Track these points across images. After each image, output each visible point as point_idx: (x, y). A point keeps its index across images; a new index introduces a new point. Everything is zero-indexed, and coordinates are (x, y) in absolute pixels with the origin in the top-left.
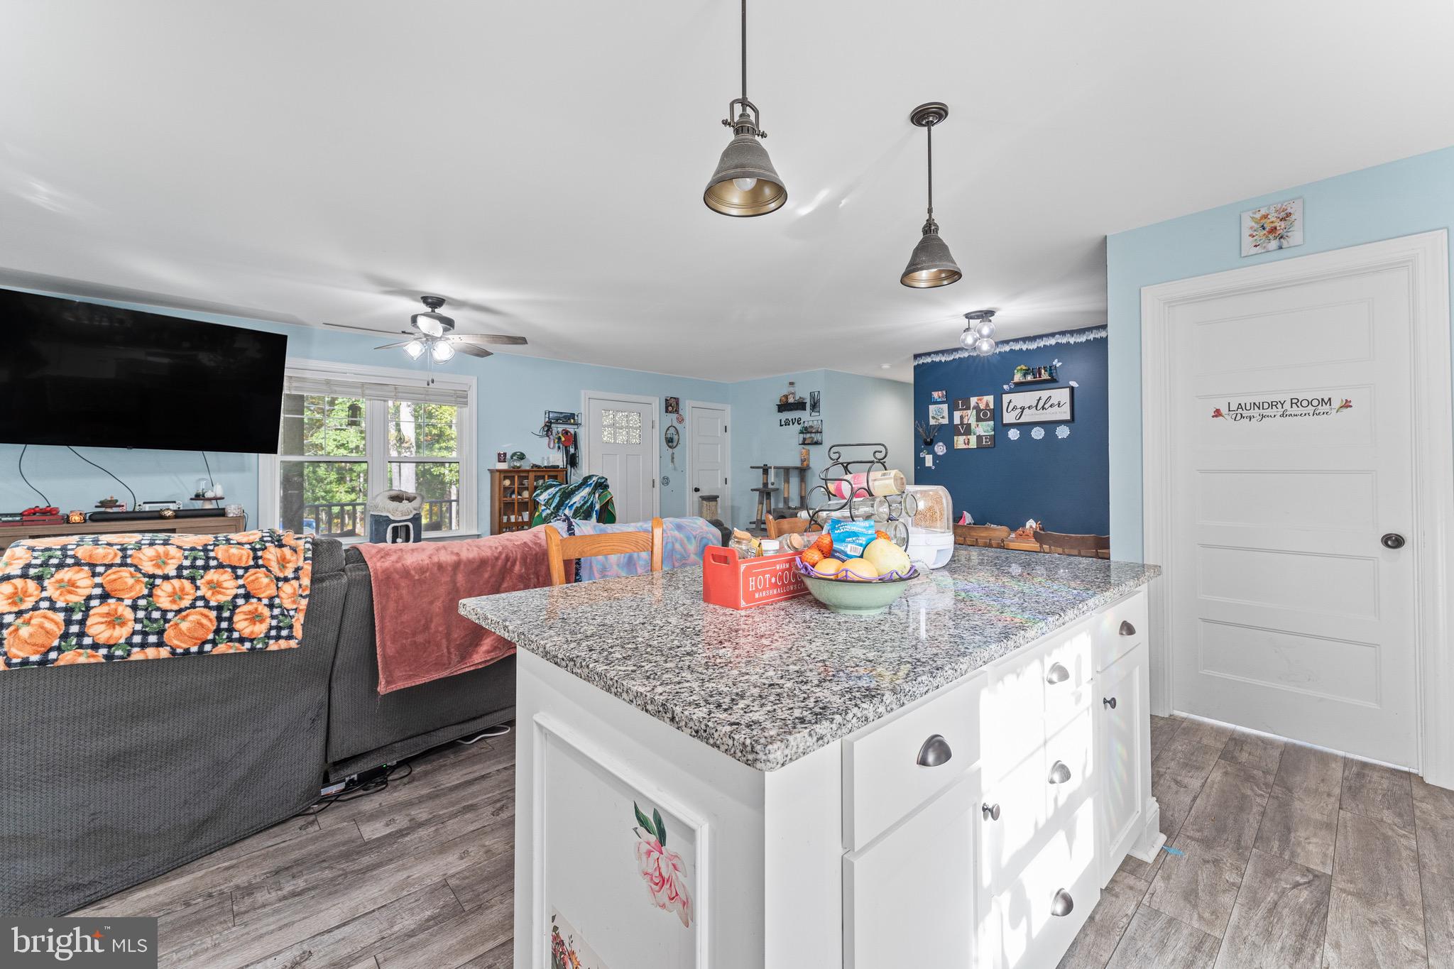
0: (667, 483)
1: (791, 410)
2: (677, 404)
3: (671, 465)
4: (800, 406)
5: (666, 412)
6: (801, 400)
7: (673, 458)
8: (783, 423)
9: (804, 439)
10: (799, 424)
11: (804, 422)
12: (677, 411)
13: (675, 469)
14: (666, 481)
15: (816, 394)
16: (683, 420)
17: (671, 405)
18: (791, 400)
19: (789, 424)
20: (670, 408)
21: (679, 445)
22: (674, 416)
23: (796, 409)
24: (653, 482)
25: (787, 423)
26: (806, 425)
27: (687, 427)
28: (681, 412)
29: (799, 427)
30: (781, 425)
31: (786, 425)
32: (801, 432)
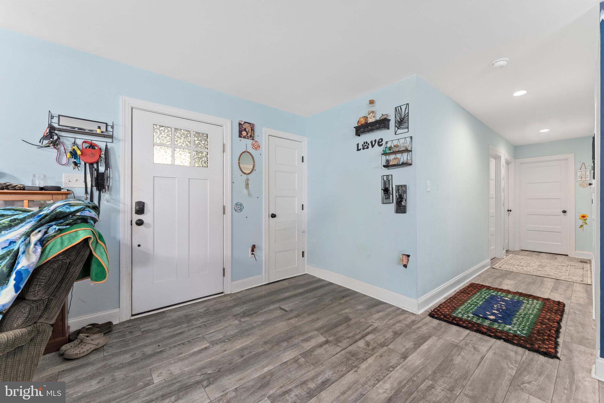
0: (241, 210)
1: (372, 130)
2: (252, 130)
3: (245, 191)
4: (383, 123)
5: (240, 136)
6: (384, 117)
7: (247, 185)
8: (360, 147)
9: (388, 161)
10: (380, 145)
11: (387, 143)
12: (252, 137)
13: (249, 195)
14: (239, 207)
15: (403, 108)
16: (259, 147)
17: (245, 130)
18: (370, 120)
19: (368, 148)
20: (244, 133)
21: (254, 172)
22: (249, 142)
23: (378, 128)
24: (224, 209)
25: (366, 146)
26: (389, 145)
27: (263, 155)
28: (256, 138)
29: (382, 148)
30: (358, 150)
31: (364, 149)
32: (385, 154)
